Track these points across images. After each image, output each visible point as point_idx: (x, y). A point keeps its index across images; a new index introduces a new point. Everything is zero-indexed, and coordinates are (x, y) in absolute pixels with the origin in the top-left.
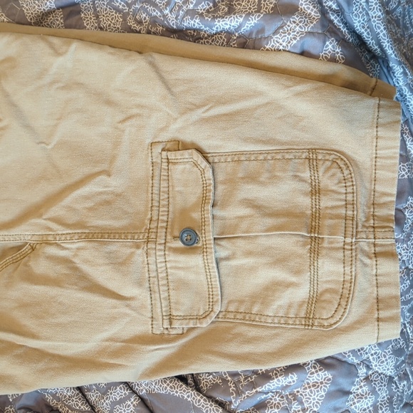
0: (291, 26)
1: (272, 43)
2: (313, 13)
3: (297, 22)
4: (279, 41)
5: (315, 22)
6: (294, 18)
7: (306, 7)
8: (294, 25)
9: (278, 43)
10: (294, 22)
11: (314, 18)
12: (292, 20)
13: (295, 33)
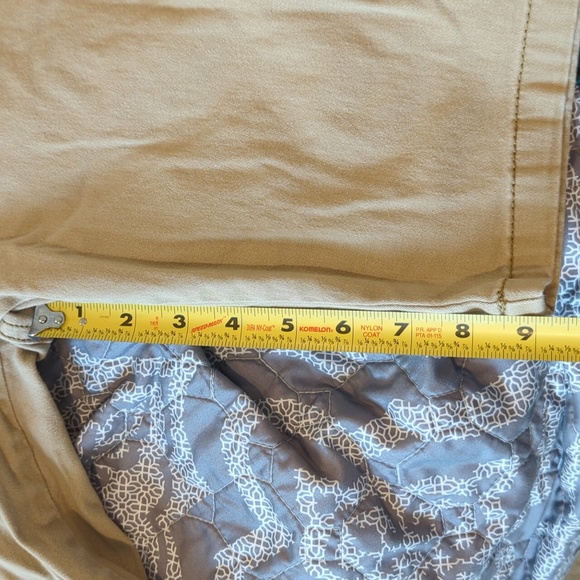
0: (467, 406)
1: (421, 412)
2: (516, 402)
3: (480, 407)
4: (434, 417)
5: (508, 422)
6: (479, 396)
7: (512, 382)
8: (472, 409)
9: (431, 419)
10: (476, 404)
11: (512, 412)
12: (474, 397)
13: (465, 424)
